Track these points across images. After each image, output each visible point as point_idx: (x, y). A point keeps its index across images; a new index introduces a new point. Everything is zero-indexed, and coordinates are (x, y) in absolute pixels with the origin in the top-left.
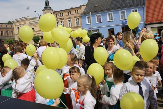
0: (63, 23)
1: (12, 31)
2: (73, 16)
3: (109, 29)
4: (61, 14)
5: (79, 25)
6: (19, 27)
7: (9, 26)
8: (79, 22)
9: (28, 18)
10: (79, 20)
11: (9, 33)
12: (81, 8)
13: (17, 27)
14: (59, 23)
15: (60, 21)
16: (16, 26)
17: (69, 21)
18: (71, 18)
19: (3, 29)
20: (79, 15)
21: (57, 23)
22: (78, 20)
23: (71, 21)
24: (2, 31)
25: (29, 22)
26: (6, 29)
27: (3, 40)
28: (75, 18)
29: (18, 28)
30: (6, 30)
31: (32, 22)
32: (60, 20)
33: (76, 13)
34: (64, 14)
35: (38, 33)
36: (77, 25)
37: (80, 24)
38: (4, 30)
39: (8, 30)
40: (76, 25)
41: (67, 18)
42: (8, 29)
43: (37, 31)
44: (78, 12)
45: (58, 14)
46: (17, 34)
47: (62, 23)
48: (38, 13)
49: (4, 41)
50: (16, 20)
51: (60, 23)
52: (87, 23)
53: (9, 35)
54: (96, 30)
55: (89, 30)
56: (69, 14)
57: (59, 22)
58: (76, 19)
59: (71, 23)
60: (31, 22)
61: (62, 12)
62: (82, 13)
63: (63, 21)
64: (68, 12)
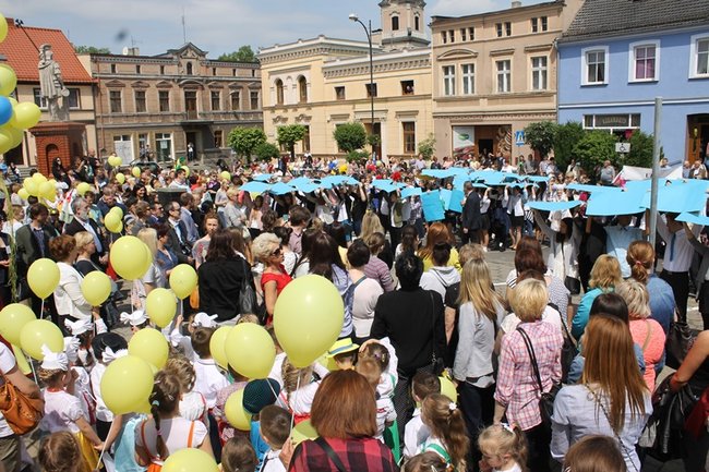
0: (473, 71)
1: (252, 93)
2: (519, 45)
3: (690, 118)
4: (463, 32)
5: (545, 86)
6: (283, 77)
7: (243, 73)
8: (545, 73)
9: (321, 43)
10: (545, 64)
11: (240, 101)
12: (560, 11)
13: (274, 77)
14: (453, 73)
15: (458, 65)
16: (271, 73)
17: (500, 64)
18: (510, 52)
19: (220, 84)
20: (548, 40)
21: (447, 73)
22: (540, 64)
23: (508, 68)
24: (214, 90)
25: (325, 58)
26: (231, 84)
27: (218, 128)
28: (529, 56)
29: (279, 83)
30: (231, 87)
31: (338, 63)
32: (460, 58)
33: (535, 29)
34: (479, 33)
35: (359, 107)
36: (536, 84)
37: (552, 81)
38: (226, 85)
39: (241, 87)
40: (530, 89)
41: (493, 55)
42: (240, 84)
43: (354, 102)
44: (545, 28)
45: (452, 33)
46: (272, 109)
47: (466, 72)
48: (367, 27)
49: (220, 133)
50: (273, 50)
51: (458, 70)
52: (586, 82)
53: (241, 109)
54: (626, 116)
55: (589, 112)
56: (504, 34)
57: (453, 67)
58: (535, 61)
59: (508, 75)
60: (333, 58)
61: (468, 23)
62: (565, 30)
63: (472, 66)
64: (499, 27)
